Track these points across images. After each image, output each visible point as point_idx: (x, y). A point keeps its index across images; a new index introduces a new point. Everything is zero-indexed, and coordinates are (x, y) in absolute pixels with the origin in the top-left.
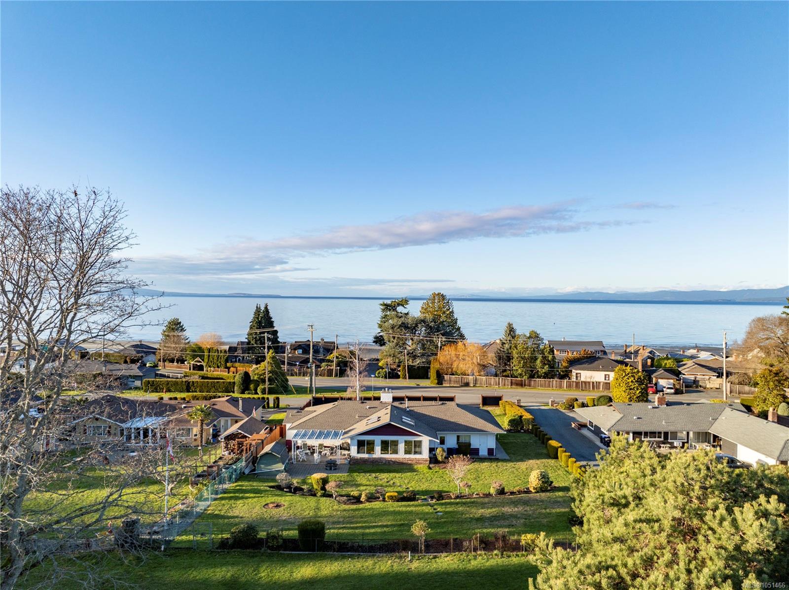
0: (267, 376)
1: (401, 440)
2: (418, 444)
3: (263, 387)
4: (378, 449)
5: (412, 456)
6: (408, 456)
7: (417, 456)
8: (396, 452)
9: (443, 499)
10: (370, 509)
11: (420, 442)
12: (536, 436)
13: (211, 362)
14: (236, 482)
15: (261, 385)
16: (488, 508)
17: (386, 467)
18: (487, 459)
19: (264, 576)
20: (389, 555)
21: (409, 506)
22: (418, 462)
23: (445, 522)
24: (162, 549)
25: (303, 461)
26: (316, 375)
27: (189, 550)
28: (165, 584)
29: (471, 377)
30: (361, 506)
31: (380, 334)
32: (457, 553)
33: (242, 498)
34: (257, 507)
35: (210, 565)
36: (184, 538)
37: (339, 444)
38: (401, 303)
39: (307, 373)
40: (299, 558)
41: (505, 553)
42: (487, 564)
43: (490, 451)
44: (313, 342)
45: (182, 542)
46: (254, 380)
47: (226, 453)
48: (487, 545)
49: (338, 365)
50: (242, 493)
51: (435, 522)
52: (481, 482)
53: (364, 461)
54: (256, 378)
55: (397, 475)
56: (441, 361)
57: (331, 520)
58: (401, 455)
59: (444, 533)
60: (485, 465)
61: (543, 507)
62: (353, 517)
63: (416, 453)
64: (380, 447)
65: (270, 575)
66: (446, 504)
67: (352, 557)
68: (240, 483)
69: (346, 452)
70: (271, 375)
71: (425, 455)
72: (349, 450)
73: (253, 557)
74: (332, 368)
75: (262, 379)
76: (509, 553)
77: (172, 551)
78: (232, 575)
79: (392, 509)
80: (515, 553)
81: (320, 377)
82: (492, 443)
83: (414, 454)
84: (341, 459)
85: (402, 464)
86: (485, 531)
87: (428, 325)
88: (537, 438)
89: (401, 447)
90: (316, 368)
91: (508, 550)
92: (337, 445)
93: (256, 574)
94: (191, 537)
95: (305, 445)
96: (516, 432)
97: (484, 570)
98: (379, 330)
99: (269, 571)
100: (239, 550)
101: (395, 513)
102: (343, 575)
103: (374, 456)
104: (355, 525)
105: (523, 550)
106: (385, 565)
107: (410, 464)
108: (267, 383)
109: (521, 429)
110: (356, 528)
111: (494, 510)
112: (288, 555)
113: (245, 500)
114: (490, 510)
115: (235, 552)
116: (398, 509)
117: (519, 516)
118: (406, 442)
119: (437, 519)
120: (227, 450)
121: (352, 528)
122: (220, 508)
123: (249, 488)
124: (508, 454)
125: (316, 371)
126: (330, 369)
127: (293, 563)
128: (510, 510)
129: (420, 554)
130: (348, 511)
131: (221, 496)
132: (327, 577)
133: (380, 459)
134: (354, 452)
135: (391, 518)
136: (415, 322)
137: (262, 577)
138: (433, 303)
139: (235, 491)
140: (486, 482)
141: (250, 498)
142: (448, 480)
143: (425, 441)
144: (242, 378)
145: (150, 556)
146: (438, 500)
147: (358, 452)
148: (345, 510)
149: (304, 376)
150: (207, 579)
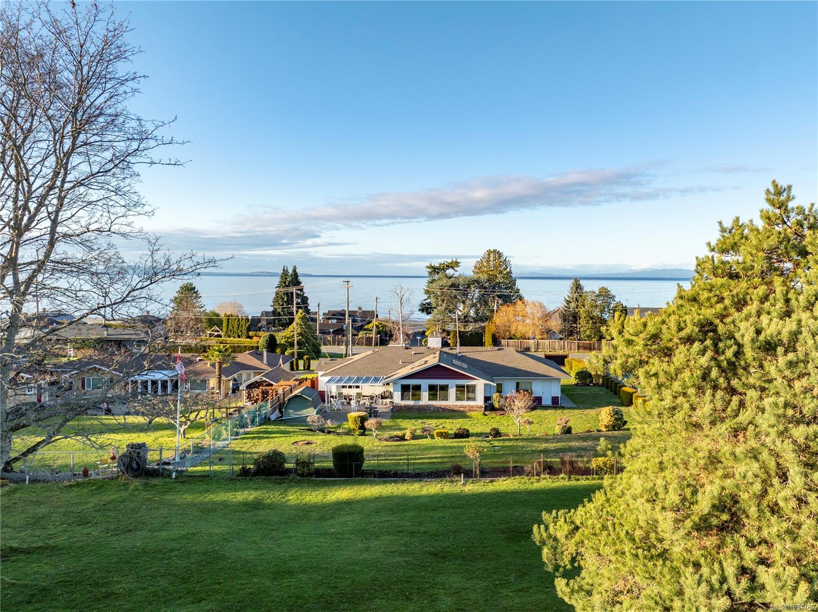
0: (296, 339)
1: (452, 384)
2: (472, 389)
3: (291, 351)
4: (425, 395)
5: (465, 403)
6: (459, 403)
7: (471, 403)
8: (446, 398)
9: (500, 436)
10: (416, 445)
11: (474, 387)
12: (607, 388)
13: (231, 331)
14: (259, 426)
15: (288, 349)
16: (552, 443)
17: (434, 414)
18: (551, 407)
19: (293, 499)
20: (439, 480)
21: (461, 442)
22: (472, 409)
23: (503, 454)
24: (174, 477)
25: (339, 410)
26: (353, 344)
27: (205, 477)
28: (177, 505)
29: (532, 341)
30: (406, 443)
31: (428, 301)
32: (518, 477)
33: (267, 438)
34: (285, 445)
35: (229, 489)
36: (199, 468)
37: (380, 393)
38: (451, 265)
39: (342, 342)
40: (334, 484)
41: (572, 476)
42: (553, 485)
43: (555, 400)
44: (349, 312)
45: (195, 472)
46: (280, 344)
47: (249, 404)
48: (551, 470)
49: (378, 333)
50: (266, 434)
51: (492, 454)
52: (545, 426)
53: (409, 409)
54: (283, 342)
55: (448, 421)
56: (497, 324)
57: (371, 453)
58: (452, 401)
59: (502, 462)
60: (550, 411)
61: (617, 441)
62: (397, 451)
63: (469, 399)
64: (427, 393)
65: (300, 498)
66: (504, 440)
67: (396, 482)
68: (265, 427)
69: (388, 400)
70: (300, 337)
71: (480, 401)
72: (392, 398)
73: (280, 483)
74: (371, 336)
75: (290, 342)
76: (577, 477)
77: (184, 479)
78: (256, 498)
79: (442, 445)
80: (584, 477)
81: (357, 346)
82: (557, 393)
83: (467, 400)
84: (381, 408)
85: (453, 411)
86: (549, 460)
87: (483, 285)
88: (609, 390)
89: (452, 392)
90: (352, 336)
91: (577, 474)
92: (377, 394)
93: (283, 497)
94: (207, 468)
95: (340, 394)
96: (585, 385)
97: (549, 490)
98: (426, 297)
99: (298, 494)
100: (263, 477)
101: (444, 448)
102: (384, 496)
103: (421, 403)
104: (399, 458)
105: (593, 474)
106: (433, 488)
107: (462, 412)
108: (296, 347)
109: (590, 383)
110: (400, 460)
111: (559, 444)
112: (321, 481)
113: (270, 439)
114: (554, 445)
115: (258, 479)
116: (449, 444)
117: (588, 448)
118: (458, 386)
119: (494, 451)
120: (249, 401)
121: (395, 460)
122: (241, 446)
123: (276, 430)
124: (575, 403)
125: (353, 339)
126: (369, 337)
127: (326, 487)
128: (577, 444)
129: (475, 479)
130: (391, 446)
131: (242, 436)
132: (366, 498)
133: (428, 406)
134: (397, 398)
135: (439, 451)
136: (467, 283)
137: (290, 500)
138: (488, 261)
139: (258, 432)
140: (550, 426)
141: (276, 437)
142: (506, 424)
143: (480, 384)
144: (267, 341)
145: (159, 482)
146: (494, 437)
147: (402, 399)
148: (387, 446)
149: (338, 345)
150: (226, 501)
